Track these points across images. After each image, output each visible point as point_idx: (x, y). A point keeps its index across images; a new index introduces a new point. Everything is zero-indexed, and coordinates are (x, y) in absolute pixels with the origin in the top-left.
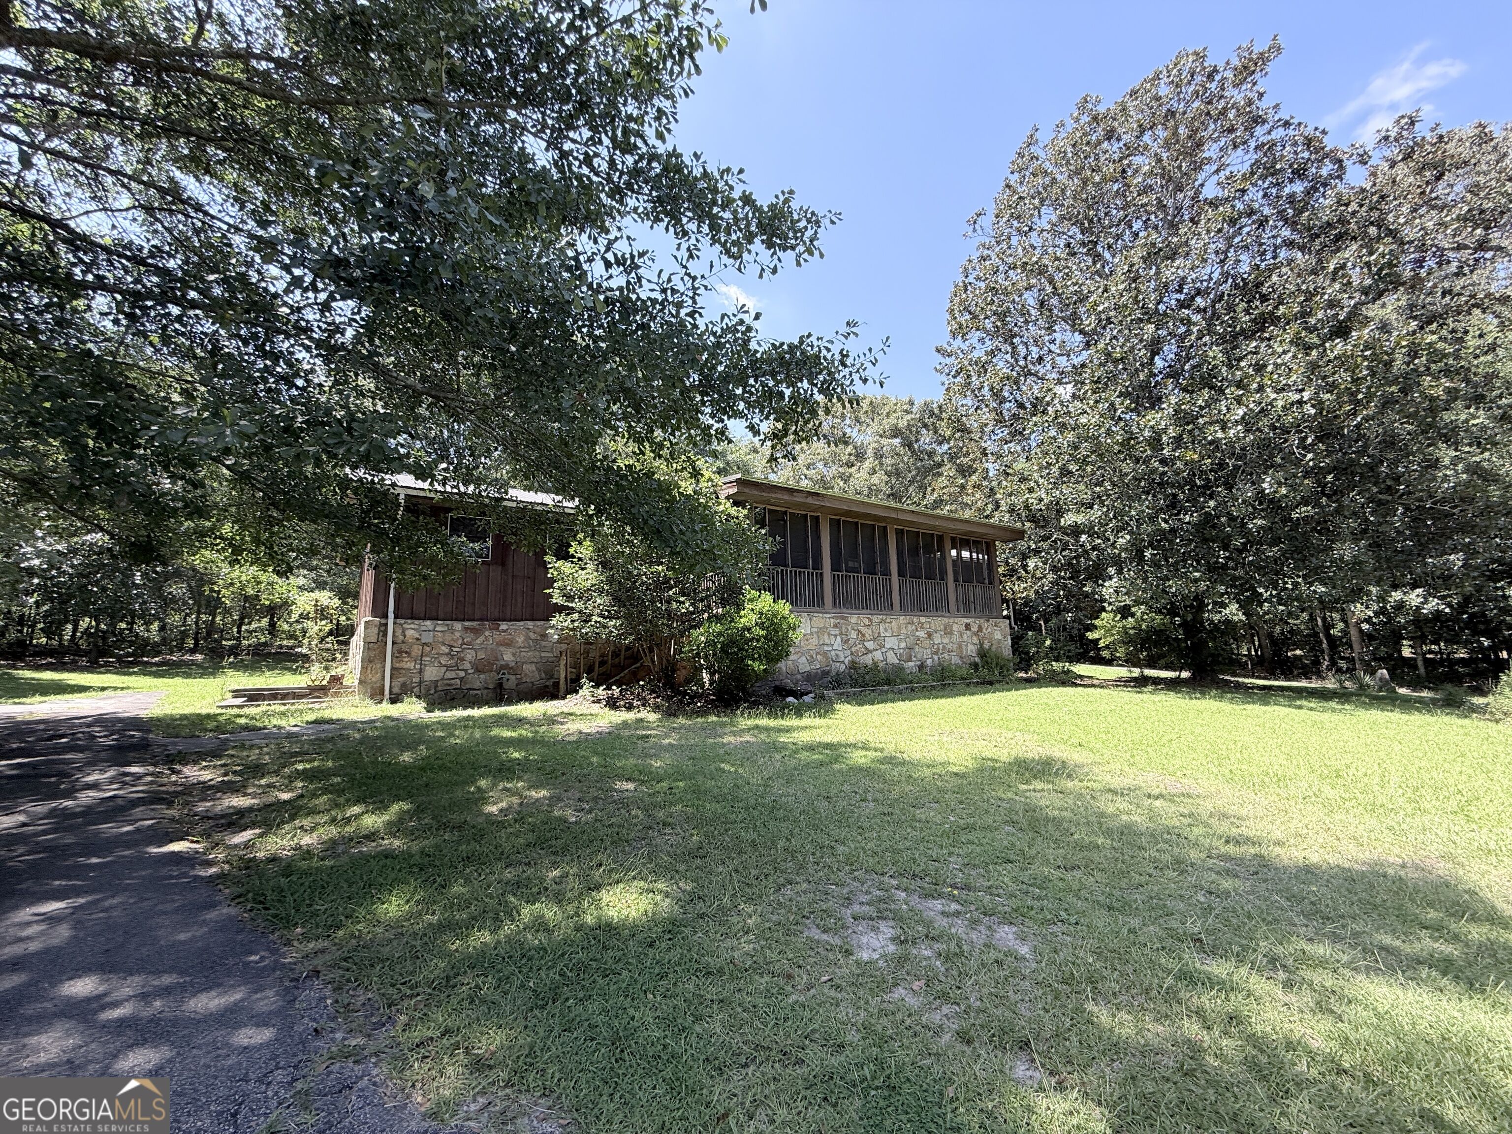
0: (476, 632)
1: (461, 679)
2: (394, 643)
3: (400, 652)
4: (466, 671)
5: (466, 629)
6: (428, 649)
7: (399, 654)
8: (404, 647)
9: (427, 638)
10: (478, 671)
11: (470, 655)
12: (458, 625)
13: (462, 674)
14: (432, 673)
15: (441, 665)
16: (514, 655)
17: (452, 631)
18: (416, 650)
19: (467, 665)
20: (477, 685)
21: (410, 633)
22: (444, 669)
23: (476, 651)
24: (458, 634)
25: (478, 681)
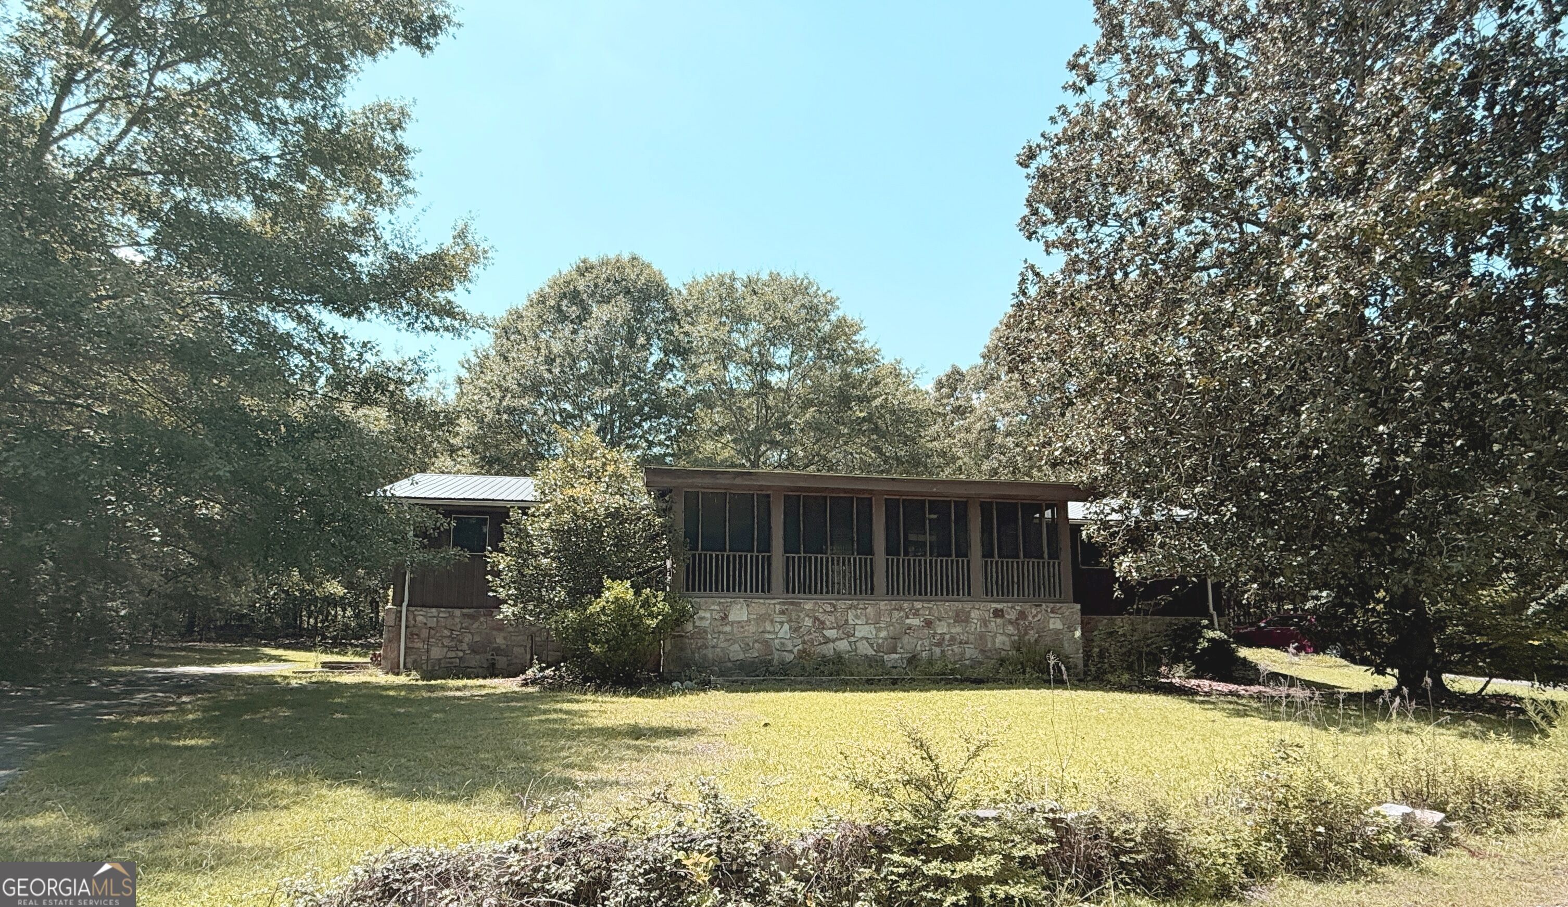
0: (473, 617)
1: (460, 658)
2: (407, 627)
3: (412, 634)
4: (464, 651)
5: (464, 615)
6: (433, 632)
7: (410, 636)
8: (415, 630)
9: (432, 623)
10: (474, 651)
11: (467, 638)
12: (457, 612)
13: (461, 654)
14: (437, 653)
15: (444, 646)
16: (505, 638)
17: (452, 616)
18: (424, 633)
19: (465, 646)
20: (473, 664)
21: (419, 618)
22: (445, 650)
23: (472, 634)
24: (457, 620)
25: (474, 661)
